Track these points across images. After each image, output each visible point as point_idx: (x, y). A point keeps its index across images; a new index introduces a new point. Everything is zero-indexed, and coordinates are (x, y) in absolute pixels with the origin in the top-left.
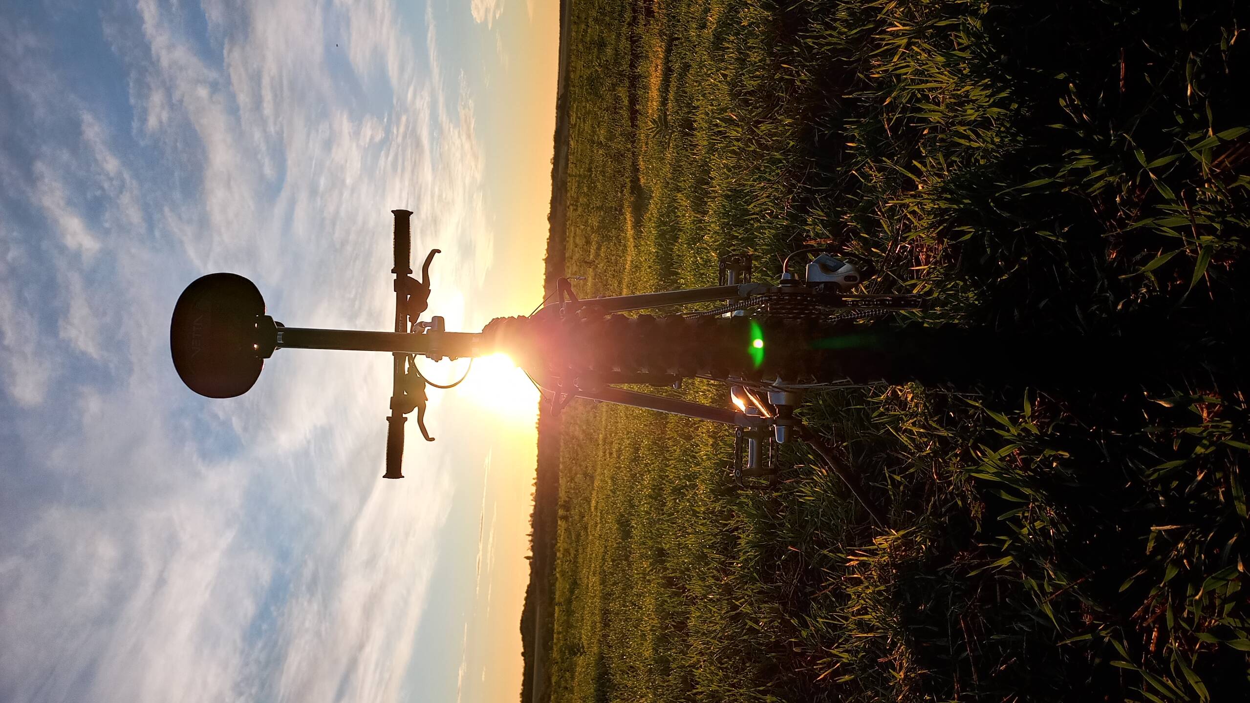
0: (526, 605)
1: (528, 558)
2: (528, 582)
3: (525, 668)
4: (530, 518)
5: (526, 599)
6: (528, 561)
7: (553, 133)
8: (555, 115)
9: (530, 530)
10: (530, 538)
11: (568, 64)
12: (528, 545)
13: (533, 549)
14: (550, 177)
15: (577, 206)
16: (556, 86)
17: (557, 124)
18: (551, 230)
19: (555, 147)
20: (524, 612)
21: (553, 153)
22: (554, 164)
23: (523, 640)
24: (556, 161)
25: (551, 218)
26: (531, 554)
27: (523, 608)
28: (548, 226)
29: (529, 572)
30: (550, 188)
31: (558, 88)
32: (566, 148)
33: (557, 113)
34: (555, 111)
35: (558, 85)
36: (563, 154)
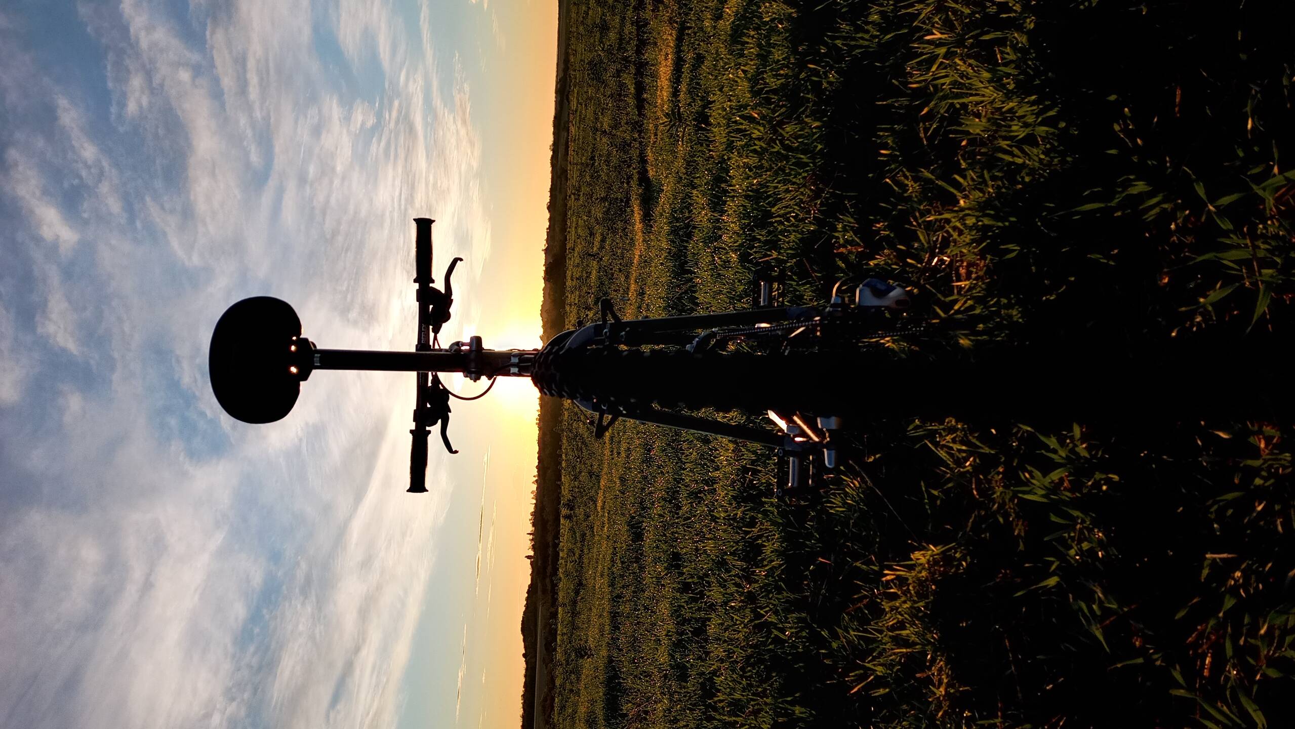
0: (527, 606)
1: (528, 557)
2: (529, 582)
3: (527, 670)
4: (530, 517)
5: (527, 599)
6: (529, 561)
7: (552, 119)
8: (554, 99)
9: (530, 529)
10: (531, 537)
11: (568, 45)
12: (529, 544)
13: (534, 548)
14: (549, 165)
15: (579, 195)
16: (555, 69)
17: (556, 109)
18: (550, 220)
19: (554, 133)
20: (525, 613)
21: (552, 139)
22: (554, 151)
23: (524, 641)
24: (555, 147)
25: (550, 208)
26: (532, 553)
27: (524, 609)
28: (548, 215)
29: (530, 571)
30: (549, 176)
31: (557, 71)
32: (566, 134)
33: (556, 97)
34: (554, 95)
35: (557, 68)
36: (563, 141)
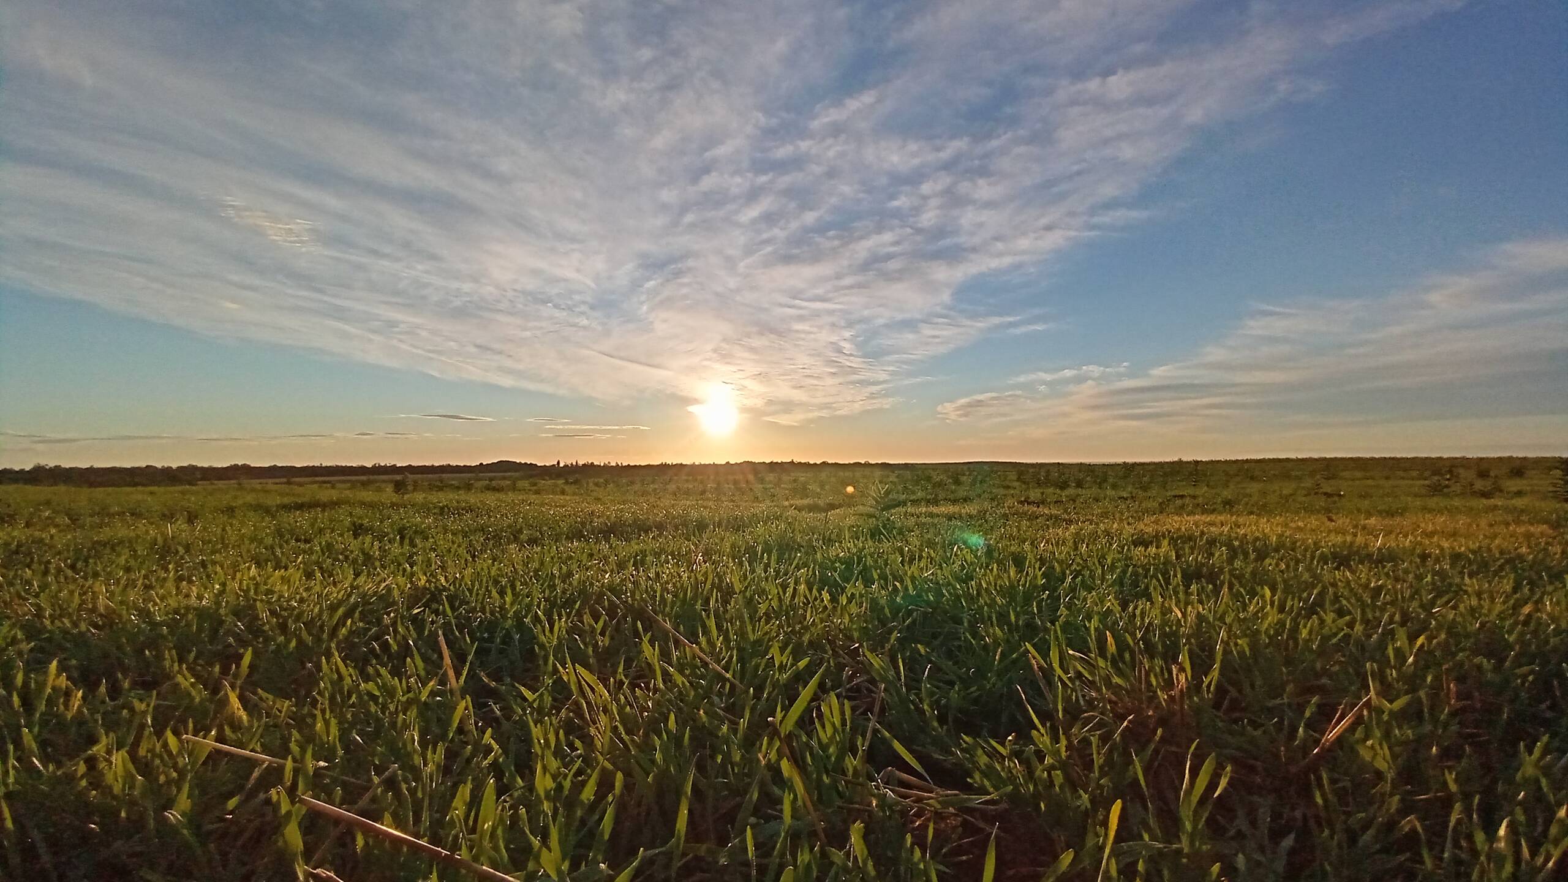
1: (558, 463)
2: (538, 465)
4: (589, 463)
5: (526, 464)
6: (555, 463)
9: (580, 463)
10: (574, 464)
12: (569, 463)
13: (566, 466)
23: (493, 463)
26: (562, 465)
27: (518, 462)
29: (548, 465)
